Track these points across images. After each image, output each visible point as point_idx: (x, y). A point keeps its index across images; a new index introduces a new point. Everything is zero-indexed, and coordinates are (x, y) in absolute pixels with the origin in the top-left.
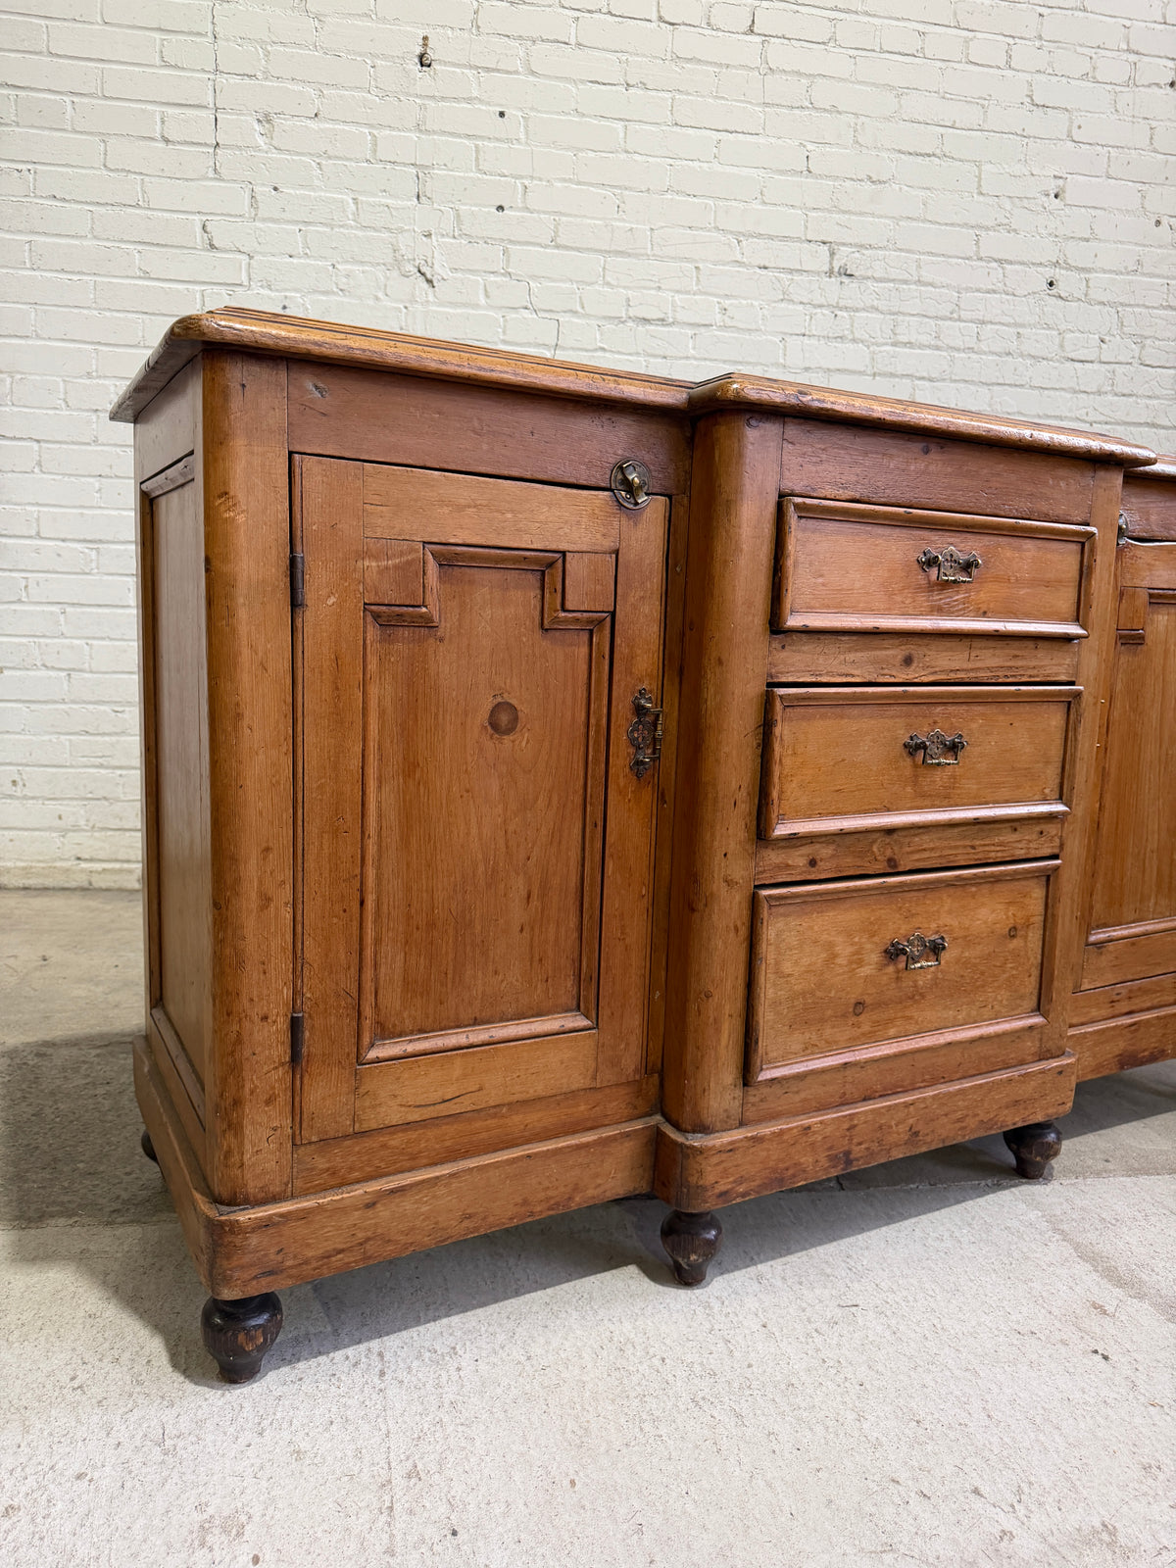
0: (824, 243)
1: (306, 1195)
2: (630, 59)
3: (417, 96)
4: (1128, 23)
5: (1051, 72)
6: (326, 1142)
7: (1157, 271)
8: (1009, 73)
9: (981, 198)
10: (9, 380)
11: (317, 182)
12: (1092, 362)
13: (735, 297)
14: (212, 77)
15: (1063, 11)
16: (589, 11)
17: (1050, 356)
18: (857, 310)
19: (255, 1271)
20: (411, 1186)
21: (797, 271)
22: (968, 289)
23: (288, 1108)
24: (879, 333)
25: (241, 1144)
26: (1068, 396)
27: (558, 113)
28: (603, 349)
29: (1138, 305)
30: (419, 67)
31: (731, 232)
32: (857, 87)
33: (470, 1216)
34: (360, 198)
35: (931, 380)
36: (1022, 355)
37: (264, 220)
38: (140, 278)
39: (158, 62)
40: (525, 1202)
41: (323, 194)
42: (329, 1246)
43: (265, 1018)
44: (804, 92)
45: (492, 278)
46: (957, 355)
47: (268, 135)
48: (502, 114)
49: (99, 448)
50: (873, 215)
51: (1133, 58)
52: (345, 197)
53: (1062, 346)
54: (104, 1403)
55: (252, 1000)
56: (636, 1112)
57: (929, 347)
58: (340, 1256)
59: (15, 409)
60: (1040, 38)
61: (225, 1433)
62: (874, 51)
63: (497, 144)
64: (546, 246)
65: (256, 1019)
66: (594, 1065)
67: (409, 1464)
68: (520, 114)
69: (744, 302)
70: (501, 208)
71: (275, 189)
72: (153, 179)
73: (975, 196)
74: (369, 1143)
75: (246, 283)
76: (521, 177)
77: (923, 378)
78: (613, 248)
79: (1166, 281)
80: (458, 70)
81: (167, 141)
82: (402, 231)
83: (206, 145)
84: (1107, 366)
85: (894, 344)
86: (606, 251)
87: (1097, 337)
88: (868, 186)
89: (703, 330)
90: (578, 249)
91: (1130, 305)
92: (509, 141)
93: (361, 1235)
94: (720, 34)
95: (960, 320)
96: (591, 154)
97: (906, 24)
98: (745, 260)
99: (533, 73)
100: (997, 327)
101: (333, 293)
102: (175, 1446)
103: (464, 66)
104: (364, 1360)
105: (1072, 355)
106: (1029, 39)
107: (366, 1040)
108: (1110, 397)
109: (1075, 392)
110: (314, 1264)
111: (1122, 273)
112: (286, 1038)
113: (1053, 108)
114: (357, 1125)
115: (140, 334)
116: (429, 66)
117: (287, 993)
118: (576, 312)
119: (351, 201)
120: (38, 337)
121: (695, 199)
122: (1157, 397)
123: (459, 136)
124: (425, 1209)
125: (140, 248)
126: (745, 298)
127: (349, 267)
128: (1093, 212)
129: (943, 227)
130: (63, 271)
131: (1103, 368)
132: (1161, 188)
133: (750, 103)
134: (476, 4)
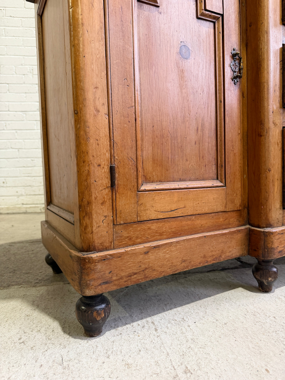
1: (119, 248)
6: (127, 224)
19: (100, 282)
20: (162, 245)
23: (111, 207)
25: (92, 222)
33: (184, 261)
40: (205, 257)
42: (130, 271)
43: (99, 165)
54: (34, 348)
55: (93, 156)
56: (240, 223)
58: (135, 276)
61: (91, 358)
65: (96, 166)
66: (225, 202)
67: (183, 367)
74: (144, 226)
93: (143, 266)
102: (68, 365)
104: (146, 325)
107: (140, 181)
110: (125, 279)
112: (108, 175)
114: (139, 218)
117: (108, 155)
124: (167, 256)
130: (14, 36)
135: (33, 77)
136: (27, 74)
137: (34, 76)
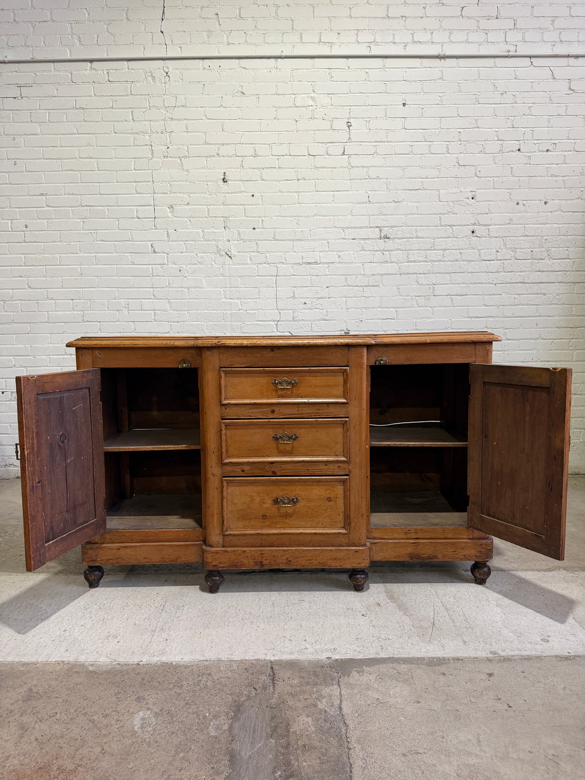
0: (377, 227)
2: (299, 170)
3: (223, 193)
4: (497, 130)
5: (466, 152)
7: (519, 222)
8: (448, 155)
9: (441, 203)
12: (493, 260)
13: (343, 251)
14: (153, 195)
15: (469, 129)
16: (282, 156)
17: (474, 260)
18: (392, 251)
21: (367, 239)
22: (437, 238)
24: (401, 258)
26: (484, 274)
27: (273, 193)
28: (294, 275)
29: (512, 236)
30: (223, 183)
31: (340, 228)
32: (386, 168)
34: (204, 230)
35: (424, 274)
36: (463, 261)
37: (172, 241)
38: (131, 264)
39: (135, 192)
41: (192, 230)
44: (366, 173)
45: (252, 254)
46: (434, 263)
47: (172, 212)
48: (253, 196)
49: (120, 323)
50: (396, 215)
51: (500, 142)
52: (199, 231)
53: (480, 255)
57: (423, 261)
59: (92, 312)
60: (460, 140)
62: (392, 154)
63: (252, 206)
64: (272, 240)
68: (259, 195)
69: (346, 252)
70: (254, 229)
71: (175, 230)
72: (134, 231)
73: (438, 203)
75: (167, 263)
76: (261, 217)
77: (421, 274)
78: (296, 238)
79: (523, 226)
80: (236, 182)
81: (139, 218)
82: (219, 240)
83: (151, 218)
84: (500, 261)
85: (408, 262)
86: (293, 240)
87: (495, 250)
88: (394, 204)
89: (331, 264)
90: (283, 240)
91: (509, 237)
92: (255, 205)
94: (332, 157)
95: (435, 250)
96: (286, 206)
97: (405, 143)
98: (346, 237)
99: (263, 180)
100: (451, 251)
101: (197, 264)
103: (239, 181)
105: (485, 258)
106: (455, 142)
108: (502, 273)
109: (487, 273)
111: (503, 225)
113: (468, 166)
115: (132, 283)
116: (226, 182)
118: (283, 263)
119: (201, 232)
120: (99, 287)
121: (326, 217)
122: (524, 272)
123: (238, 205)
125: (131, 254)
127: (201, 254)
128: (489, 203)
129: (425, 216)
131: (499, 262)
132: (518, 190)
133: (345, 180)
134: (242, 159)
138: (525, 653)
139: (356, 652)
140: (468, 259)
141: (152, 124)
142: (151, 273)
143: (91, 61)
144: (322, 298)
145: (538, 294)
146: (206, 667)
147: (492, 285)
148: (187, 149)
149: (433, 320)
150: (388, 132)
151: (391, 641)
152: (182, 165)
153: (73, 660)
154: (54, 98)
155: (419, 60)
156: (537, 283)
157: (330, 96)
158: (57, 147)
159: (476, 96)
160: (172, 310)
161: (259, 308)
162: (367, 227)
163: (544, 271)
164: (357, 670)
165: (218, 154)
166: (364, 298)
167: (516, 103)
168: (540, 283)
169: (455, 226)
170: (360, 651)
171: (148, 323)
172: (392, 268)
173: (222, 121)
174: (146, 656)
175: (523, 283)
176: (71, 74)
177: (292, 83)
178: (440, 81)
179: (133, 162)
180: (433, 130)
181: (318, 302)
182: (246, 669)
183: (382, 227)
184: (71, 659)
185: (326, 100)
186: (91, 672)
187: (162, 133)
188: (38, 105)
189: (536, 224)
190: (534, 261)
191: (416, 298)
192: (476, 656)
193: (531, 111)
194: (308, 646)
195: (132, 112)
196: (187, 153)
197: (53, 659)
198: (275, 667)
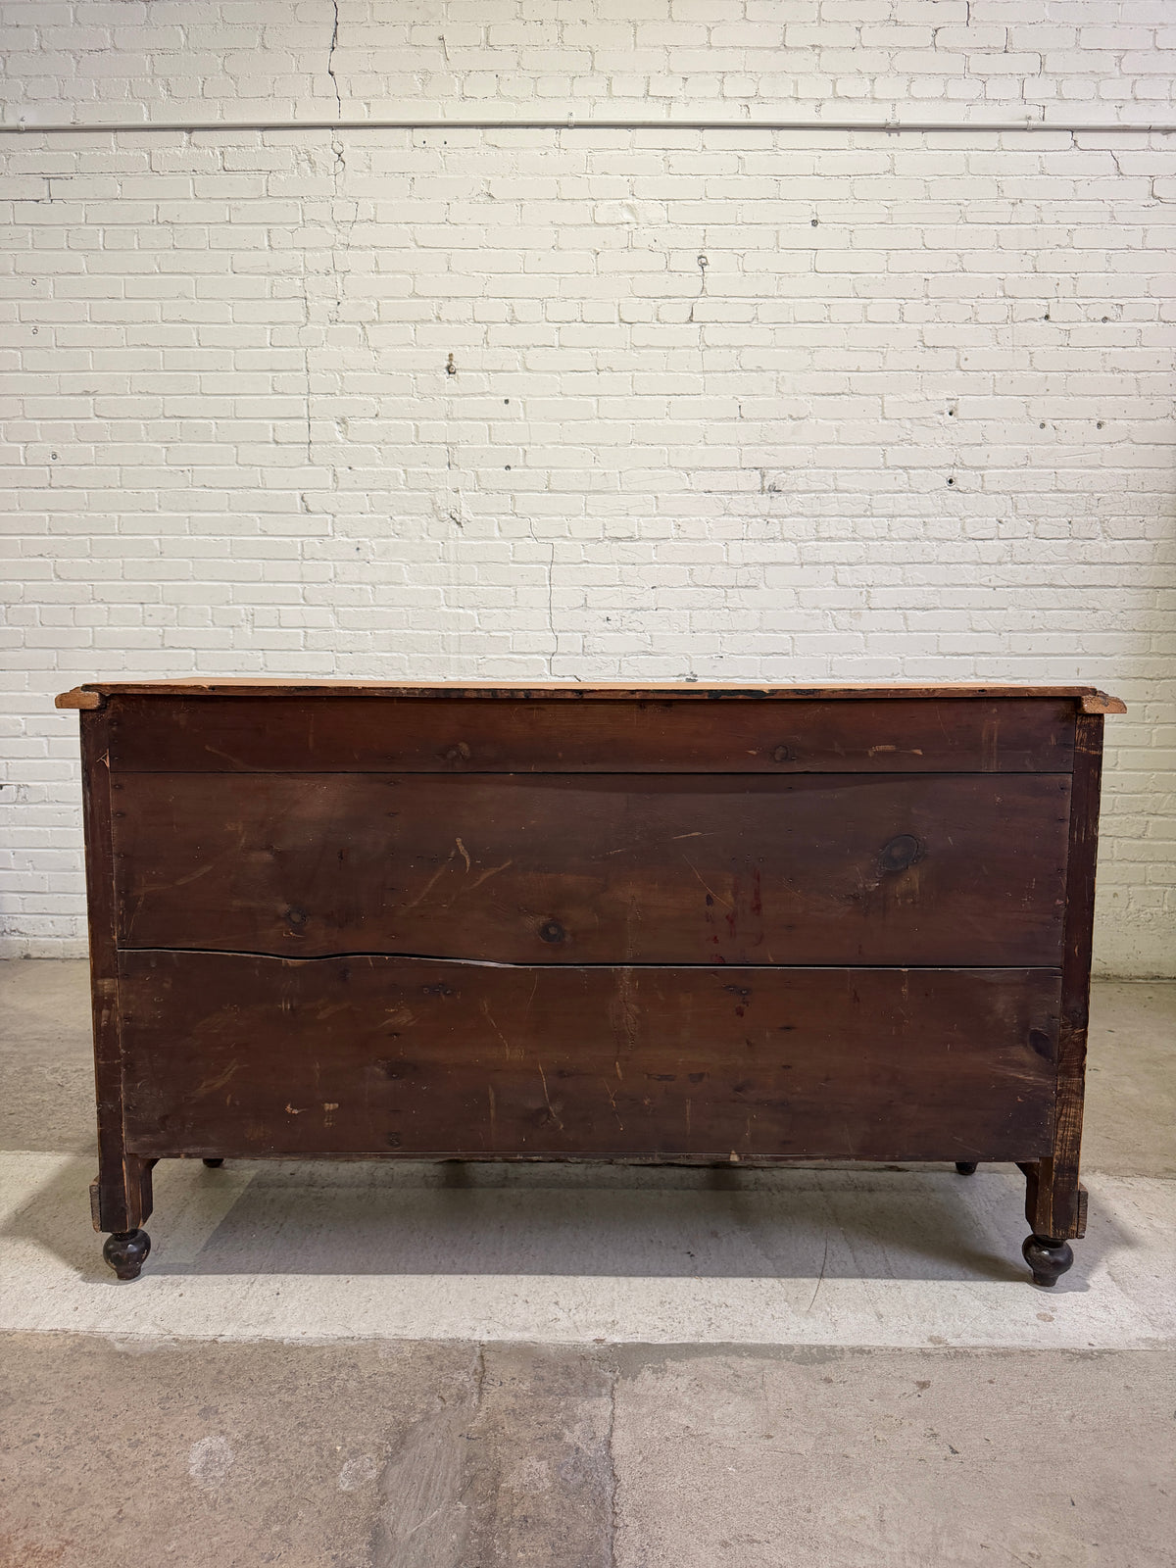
0: (756, 469)
2: (599, 352)
3: (446, 395)
4: (1002, 276)
5: (939, 320)
7: (1043, 463)
8: (903, 326)
9: (886, 422)
10: (176, 609)
11: (378, 461)
12: (991, 539)
13: (685, 516)
14: (306, 397)
15: (945, 274)
16: (567, 322)
17: (953, 538)
18: (785, 517)
21: (735, 492)
22: (878, 492)
24: (804, 532)
26: (973, 567)
27: (548, 396)
28: (587, 562)
29: (1030, 492)
30: (447, 374)
31: (682, 468)
32: (777, 350)
34: (409, 469)
35: (850, 564)
36: (928, 539)
37: (343, 490)
38: (261, 535)
39: (270, 391)
41: (382, 469)
44: (735, 359)
45: (504, 517)
46: (871, 543)
47: (344, 432)
48: (507, 401)
49: (235, 652)
50: (795, 444)
51: (1009, 301)
52: (398, 469)
53: (963, 529)
57: (847, 539)
59: (180, 628)
60: (927, 296)
62: (789, 323)
63: (504, 423)
64: (542, 492)
68: (519, 400)
69: (693, 518)
70: (508, 467)
71: (350, 468)
72: (269, 469)
73: (880, 421)
75: (331, 534)
76: (522, 444)
77: (843, 564)
78: (591, 489)
79: (1053, 470)
80: (474, 374)
81: (277, 443)
82: (437, 489)
83: (303, 443)
84: (1006, 542)
85: (818, 540)
86: (586, 492)
87: (994, 519)
88: (790, 423)
89: (662, 542)
90: (565, 492)
91: (1023, 492)
92: (511, 419)
94: (667, 326)
95: (872, 516)
96: (573, 423)
97: (815, 300)
98: (693, 488)
99: (528, 370)
100: (905, 519)
101: (392, 537)
103: (479, 371)
105: (973, 535)
106: (918, 299)
108: (1009, 566)
109: (978, 564)
111: (1013, 468)
113: (943, 347)
115: (261, 573)
116: (454, 373)
118: (565, 537)
119: (402, 472)
120: (195, 580)
121: (653, 447)
122: (1052, 563)
123: (477, 420)
125: (260, 515)
126: (694, 516)
127: (401, 517)
128: (984, 423)
129: (854, 447)
130: (210, 534)
131: (1002, 543)
132: (1043, 398)
133: (692, 372)
134: (485, 327)
135: (253, 632)
136: (239, 626)
137: (255, 629)
138: (999, 1342)
139: (656, 1330)
140: (939, 536)
141: (308, 255)
142: (299, 552)
143: (190, 129)
144: (642, 609)
145: (1081, 609)
146: (350, 1351)
147: (987, 590)
148: (376, 306)
149: (865, 657)
150: (781, 278)
151: (730, 1309)
152: (366, 338)
153: (85, 1329)
154: (116, 202)
155: (845, 134)
156: (1079, 587)
157: (664, 203)
158: (118, 299)
159: (961, 207)
160: (341, 628)
161: (515, 627)
162: (735, 468)
163: (1094, 564)
164: (652, 1367)
165: (438, 318)
166: (727, 610)
167: (1042, 222)
168: (1085, 587)
169: (914, 468)
170: (665, 1328)
171: (292, 653)
172: (784, 551)
173: (449, 251)
174: (232, 1325)
175: (1051, 586)
176: (150, 154)
177: (589, 176)
178: (888, 176)
179: (268, 333)
180: (874, 275)
181: (634, 617)
182: (429, 1358)
183: (767, 468)
184: (83, 1327)
185: (656, 212)
186: (119, 1354)
187: (328, 273)
188: (83, 215)
189: (1079, 468)
190: (1075, 542)
191: (834, 613)
192: (899, 1345)
193: (1072, 239)
194: (561, 1315)
195: (269, 231)
196: (376, 314)
197: (45, 1326)
198: (488, 1356)
